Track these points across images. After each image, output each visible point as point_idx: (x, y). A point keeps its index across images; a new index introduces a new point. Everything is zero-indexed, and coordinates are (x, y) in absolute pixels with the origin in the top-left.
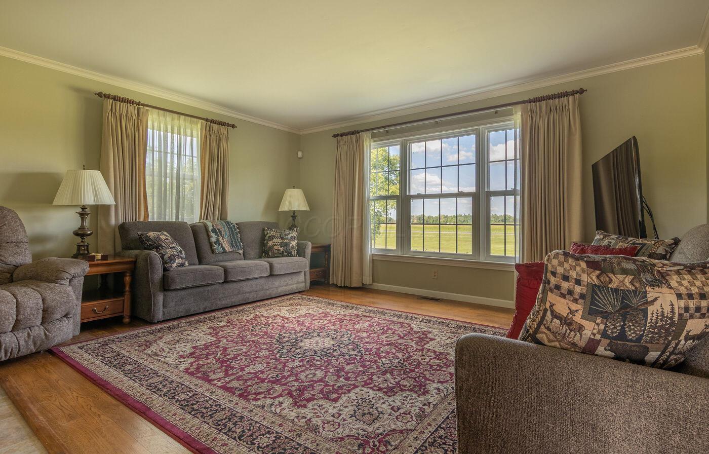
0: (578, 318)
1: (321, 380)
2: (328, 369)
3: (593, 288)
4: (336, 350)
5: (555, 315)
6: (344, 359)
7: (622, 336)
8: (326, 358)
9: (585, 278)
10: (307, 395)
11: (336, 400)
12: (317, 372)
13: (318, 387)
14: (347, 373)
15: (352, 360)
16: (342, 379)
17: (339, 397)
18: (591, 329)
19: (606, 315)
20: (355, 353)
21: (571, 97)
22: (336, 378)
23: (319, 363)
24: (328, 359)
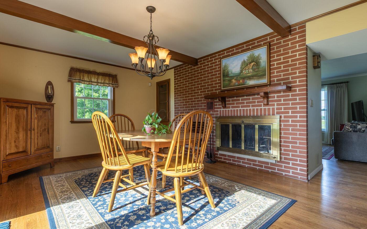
0: (349, 128)
3: (351, 125)
5: (346, 128)
7: (354, 130)
9: (350, 124)
18: (351, 129)
19: (353, 128)
21: (344, 84)
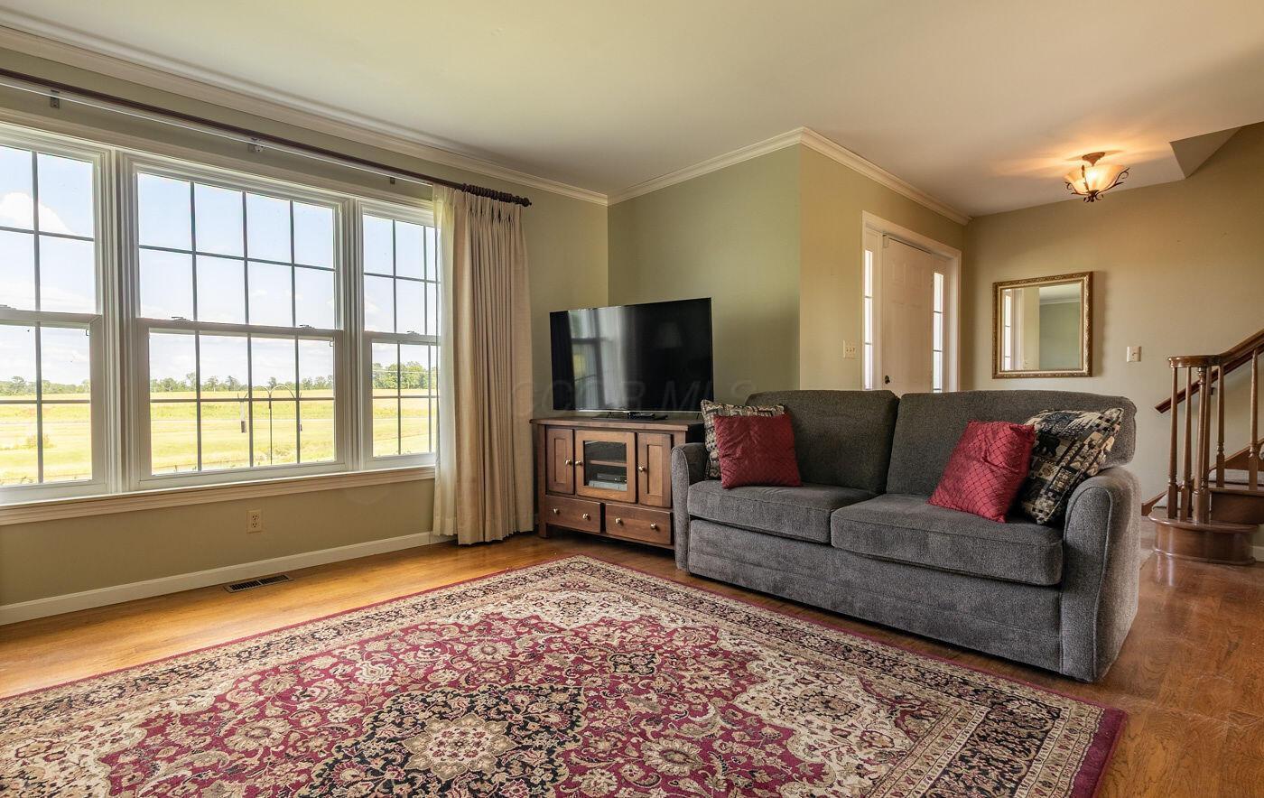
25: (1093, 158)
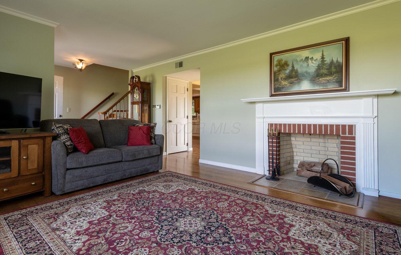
1: (184, 196)
2: (181, 202)
4: (175, 215)
6: (171, 207)
8: (182, 208)
10: (190, 192)
11: (178, 190)
12: (187, 200)
13: (185, 194)
14: (171, 199)
15: (167, 206)
16: (174, 197)
17: (177, 190)
20: (163, 212)
22: (177, 197)
23: (186, 205)
24: (181, 208)
25: (81, 60)
